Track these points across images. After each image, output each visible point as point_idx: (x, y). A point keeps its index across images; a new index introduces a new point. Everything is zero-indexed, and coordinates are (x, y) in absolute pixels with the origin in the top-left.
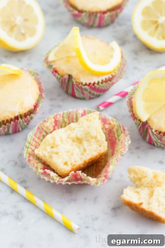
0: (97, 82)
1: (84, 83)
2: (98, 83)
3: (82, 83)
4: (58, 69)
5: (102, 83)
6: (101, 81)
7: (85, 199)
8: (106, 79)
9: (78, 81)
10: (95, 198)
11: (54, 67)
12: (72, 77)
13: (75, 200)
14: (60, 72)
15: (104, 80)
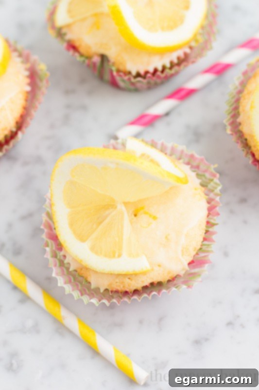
0: (160, 68)
1: (134, 73)
2: (164, 68)
3: (130, 73)
4: (77, 44)
5: (171, 68)
6: (168, 65)
7: (141, 322)
8: (178, 58)
9: (121, 68)
10: (161, 319)
11: (69, 37)
12: (108, 61)
13: (120, 325)
14: (82, 50)
15: (176, 61)
